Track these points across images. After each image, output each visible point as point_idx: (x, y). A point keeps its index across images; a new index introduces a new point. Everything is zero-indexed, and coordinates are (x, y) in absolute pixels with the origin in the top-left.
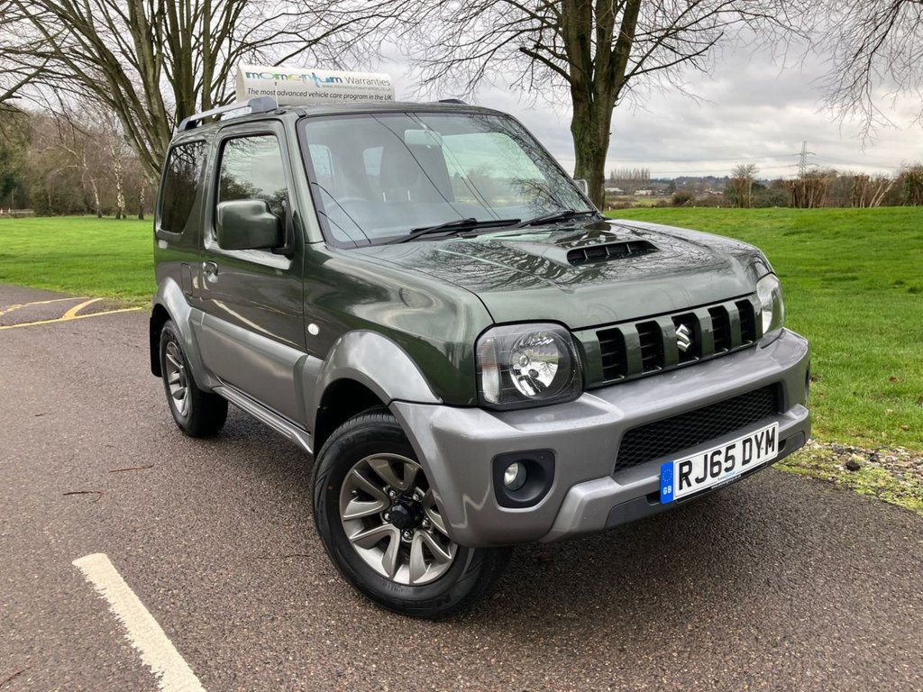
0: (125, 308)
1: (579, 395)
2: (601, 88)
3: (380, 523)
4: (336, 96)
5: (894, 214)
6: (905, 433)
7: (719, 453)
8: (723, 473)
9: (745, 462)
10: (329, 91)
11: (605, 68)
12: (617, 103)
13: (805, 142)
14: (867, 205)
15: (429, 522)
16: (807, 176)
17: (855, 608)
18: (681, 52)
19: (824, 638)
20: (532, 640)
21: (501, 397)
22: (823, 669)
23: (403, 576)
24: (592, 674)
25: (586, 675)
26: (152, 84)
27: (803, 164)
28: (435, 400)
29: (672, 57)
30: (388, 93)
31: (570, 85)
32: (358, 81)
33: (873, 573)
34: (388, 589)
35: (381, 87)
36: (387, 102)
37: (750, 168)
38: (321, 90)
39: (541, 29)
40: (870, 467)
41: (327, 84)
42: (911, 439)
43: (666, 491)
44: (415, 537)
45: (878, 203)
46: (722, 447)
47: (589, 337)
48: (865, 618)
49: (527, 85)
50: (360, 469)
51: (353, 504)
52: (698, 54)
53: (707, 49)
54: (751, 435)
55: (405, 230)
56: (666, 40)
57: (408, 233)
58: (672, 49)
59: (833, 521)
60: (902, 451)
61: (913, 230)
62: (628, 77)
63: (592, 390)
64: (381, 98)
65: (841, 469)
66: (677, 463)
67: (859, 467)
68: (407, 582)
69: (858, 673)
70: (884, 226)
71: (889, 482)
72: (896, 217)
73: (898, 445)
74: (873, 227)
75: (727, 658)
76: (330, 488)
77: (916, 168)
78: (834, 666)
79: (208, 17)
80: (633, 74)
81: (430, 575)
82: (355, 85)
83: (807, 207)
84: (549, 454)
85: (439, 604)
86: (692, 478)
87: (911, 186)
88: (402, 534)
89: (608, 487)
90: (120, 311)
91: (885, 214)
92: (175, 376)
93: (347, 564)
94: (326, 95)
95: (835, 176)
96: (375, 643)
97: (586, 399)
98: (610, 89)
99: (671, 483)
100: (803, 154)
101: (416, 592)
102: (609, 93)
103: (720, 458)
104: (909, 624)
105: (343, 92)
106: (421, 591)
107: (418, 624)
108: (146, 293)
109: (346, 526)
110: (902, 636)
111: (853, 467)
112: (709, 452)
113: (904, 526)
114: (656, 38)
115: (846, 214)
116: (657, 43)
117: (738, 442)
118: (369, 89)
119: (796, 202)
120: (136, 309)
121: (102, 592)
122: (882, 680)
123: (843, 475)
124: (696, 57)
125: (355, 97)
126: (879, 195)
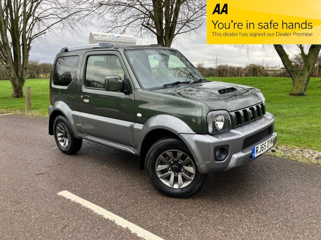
0: (6, 113)
1: (231, 130)
2: (167, 38)
3: (167, 171)
4: (120, 42)
5: (251, 79)
6: (283, 141)
7: (263, 144)
8: (264, 150)
9: (268, 147)
10: (118, 41)
11: (168, 32)
12: (172, 43)
13: (217, 56)
14: (241, 76)
15: (184, 169)
16: (220, 67)
17: (295, 184)
18: (191, 28)
19: (291, 192)
20: (217, 200)
21: (213, 131)
22: (294, 199)
23: (176, 186)
24: (237, 206)
25: (236, 207)
26: (4, 31)
27: (217, 63)
28: (194, 133)
29: (188, 29)
30: (134, 42)
31: (156, 36)
32: (126, 38)
33: (294, 176)
34: (172, 191)
35: (132, 40)
36: (134, 45)
37: (202, 64)
38: (116, 40)
39: (144, 18)
40: (277, 151)
41: (117, 38)
42: (284, 143)
43: (253, 155)
44: (179, 175)
45: (244, 75)
46: (264, 143)
47: (233, 114)
48: (298, 186)
49: (139, 36)
50: (163, 156)
51: (159, 166)
52: (196, 28)
53: (199, 27)
54: (269, 140)
55: (161, 85)
56: (187, 24)
57: (163, 86)
58: (188, 26)
59: (278, 164)
60: (283, 146)
61: (257, 84)
62: (175, 35)
63: (234, 128)
64: (132, 43)
65: (270, 152)
66: (256, 147)
67: (275, 151)
68: (178, 188)
69: (303, 199)
70: (248, 83)
71: (284, 154)
72: (252, 80)
73: (282, 145)
74: (246, 83)
75: (270, 199)
76: (153, 162)
77: (251, 65)
78: (296, 198)
79: (25, 6)
80: (177, 34)
81: (185, 185)
82: (125, 39)
83: (223, 77)
84: (228, 146)
85: (189, 193)
86: (258, 151)
87: (254, 70)
88: (175, 174)
89: (241, 154)
90: (4, 114)
91: (248, 79)
92: (59, 134)
93: (158, 184)
94: (117, 42)
95: (227, 67)
96: (173, 206)
97: (232, 131)
98: (170, 39)
99: (254, 153)
100: (216, 60)
101: (181, 190)
102: (170, 40)
103: (263, 146)
104: (309, 187)
105: (122, 41)
106: (183, 190)
107: (182, 200)
108: (9, 108)
109: (157, 173)
110: (309, 190)
111: (273, 151)
112: (262, 144)
113: (296, 164)
114: (183, 23)
115: (237, 79)
116: (184, 24)
117: (266, 141)
118: (129, 40)
119: (220, 75)
120: (10, 113)
121: (76, 201)
122: (309, 200)
123: (272, 153)
124: (196, 29)
125: (125, 43)
126: (244, 73)
